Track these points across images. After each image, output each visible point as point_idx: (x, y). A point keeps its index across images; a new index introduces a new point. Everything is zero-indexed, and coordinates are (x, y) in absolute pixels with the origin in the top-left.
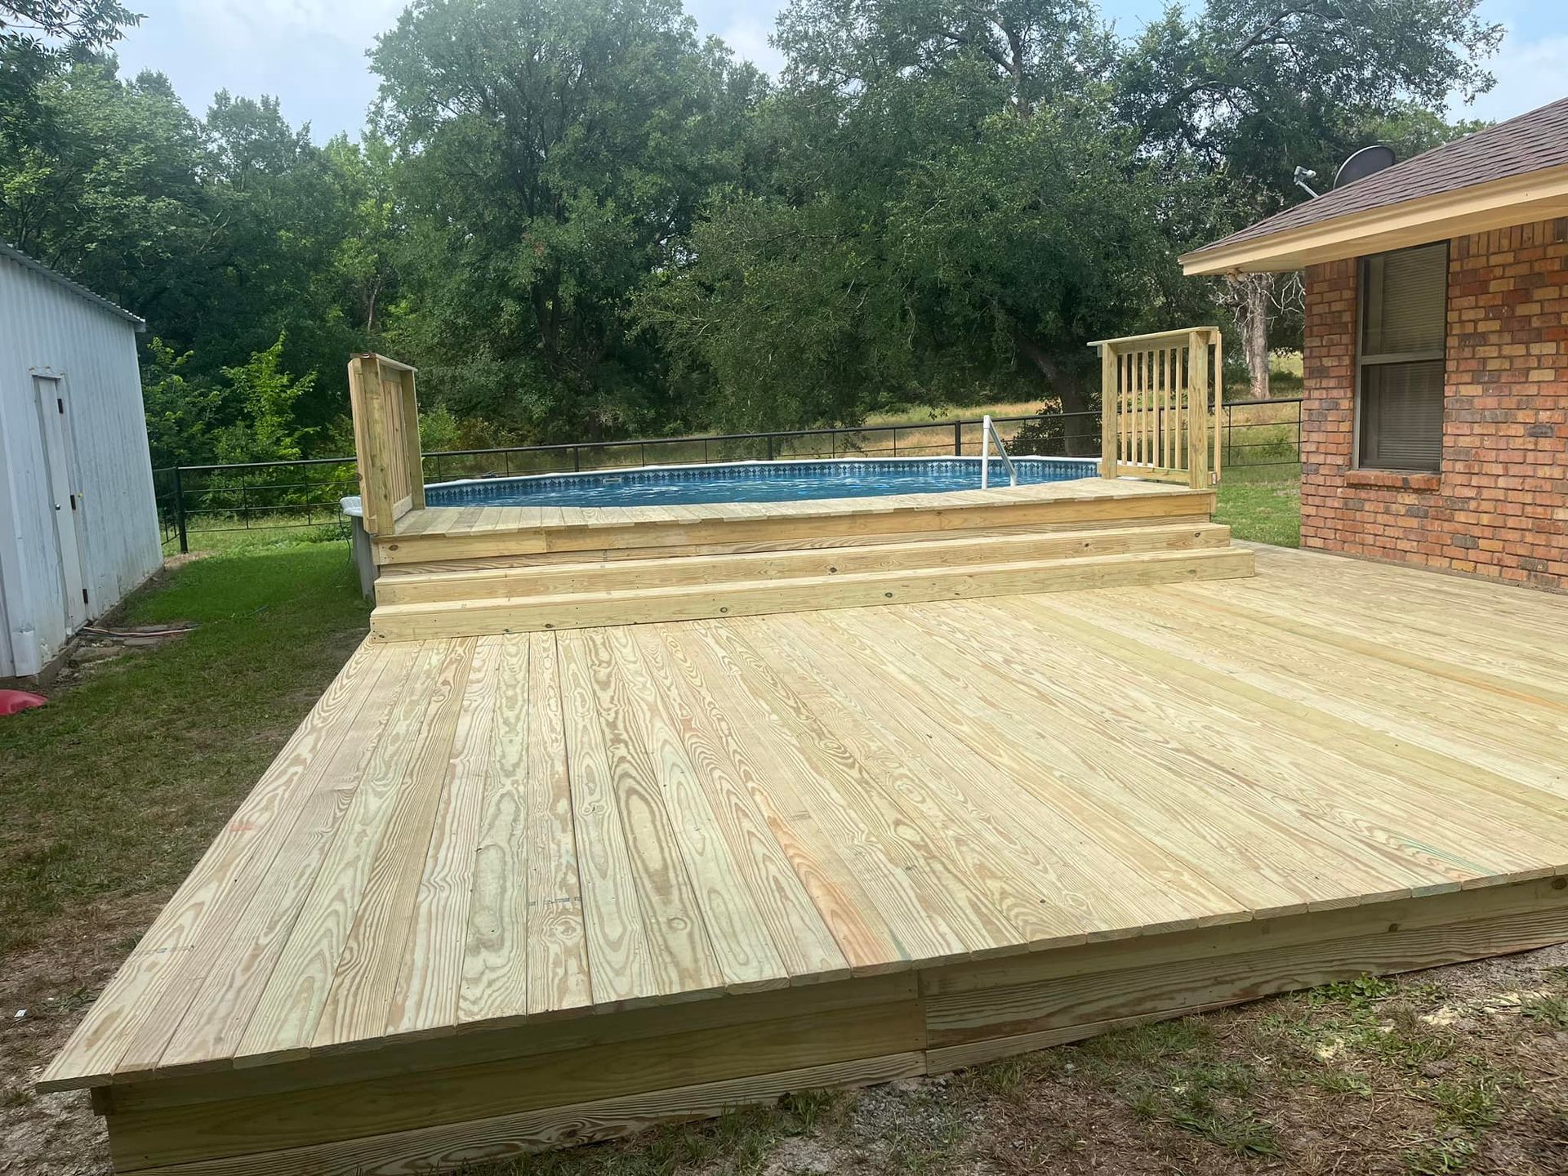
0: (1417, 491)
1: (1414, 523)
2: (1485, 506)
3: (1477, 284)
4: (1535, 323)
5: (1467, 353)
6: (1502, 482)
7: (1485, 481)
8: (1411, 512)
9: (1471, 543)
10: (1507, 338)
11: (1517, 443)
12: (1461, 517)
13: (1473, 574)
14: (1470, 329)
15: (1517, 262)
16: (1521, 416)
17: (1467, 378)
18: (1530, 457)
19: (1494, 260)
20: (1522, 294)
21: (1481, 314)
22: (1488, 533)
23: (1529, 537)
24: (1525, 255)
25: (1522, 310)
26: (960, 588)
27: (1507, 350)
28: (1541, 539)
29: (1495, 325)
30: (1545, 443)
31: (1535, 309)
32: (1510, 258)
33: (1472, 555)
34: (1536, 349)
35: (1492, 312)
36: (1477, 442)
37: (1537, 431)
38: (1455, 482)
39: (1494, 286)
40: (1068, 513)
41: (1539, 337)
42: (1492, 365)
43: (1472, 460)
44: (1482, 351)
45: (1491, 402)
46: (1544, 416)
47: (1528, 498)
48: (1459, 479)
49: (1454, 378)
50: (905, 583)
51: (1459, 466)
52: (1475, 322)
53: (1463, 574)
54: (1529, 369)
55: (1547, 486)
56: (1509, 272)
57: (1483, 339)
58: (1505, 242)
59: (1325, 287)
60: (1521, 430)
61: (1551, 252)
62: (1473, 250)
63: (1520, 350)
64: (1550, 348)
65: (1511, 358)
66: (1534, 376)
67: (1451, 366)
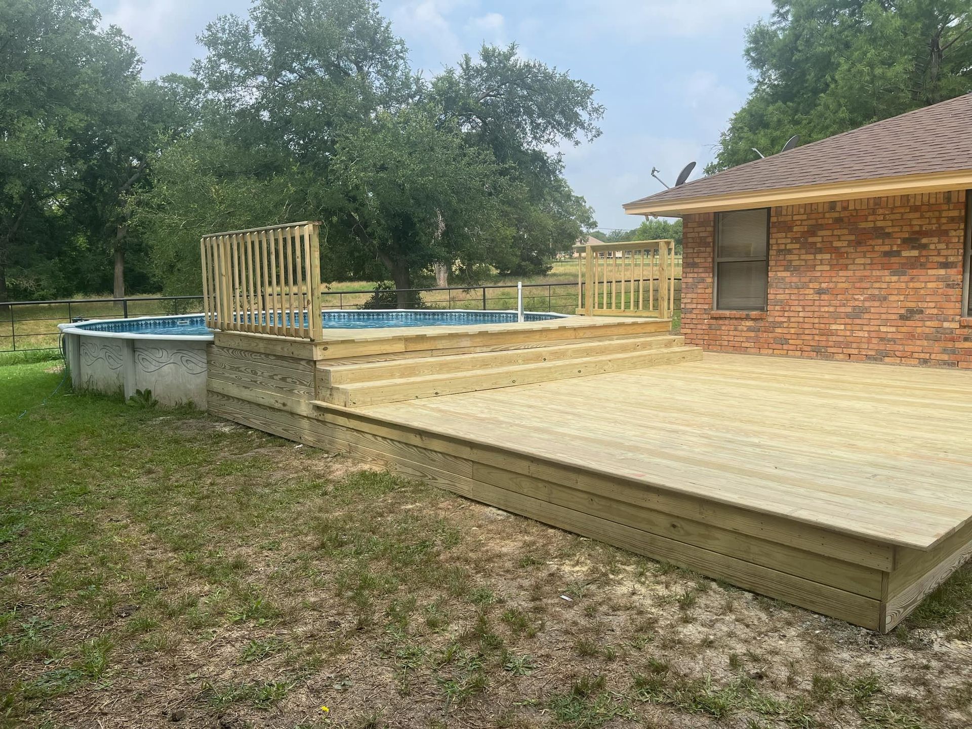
0: (753, 319)
1: (752, 334)
2: (792, 325)
3: (787, 227)
4: (819, 245)
5: (781, 257)
6: (801, 314)
7: (792, 314)
8: (750, 329)
9: (786, 341)
10: (803, 251)
11: (810, 297)
12: (779, 330)
13: (787, 355)
14: (783, 247)
15: (808, 219)
16: (811, 285)
17: (781, 268)
18: (817, 303)
19: (795, 218)
20: (812, 232)
21: (789, 241)
22: (794, 337)
23: (817, 338)
24: (813, 216)
25: (811, 240)
26: (606, 367)
27: (803, 257)
28: (824, 338)
29: (797, 246)
30: (824, 297)
31: (819, 239)
32: (805, 217)
33: (785, 347)
34: (819, 257)
35: (795, 240)
36: (787, 297)
37: (820, 292)
38: (774, 314)
39: (795, 229)
40: (621, 330)
41: (820, 251)
42: (794, 263)
43: (785, 306)
44: (789, 257)
45: (795, 279)
46: (824, 285)
47: (816, 321)
48: (777, 314)
49: (774, 269)
50: (586, 365)
51: (777, 308)
52: (786, 244)
53: (781, 356)
54: (815, 265)
55: (827, 315)
56: (804, 223)
57: (790, 252)
58: (802, 211)
59: (695, 225)
60: (812, 291)
61: (827, 215)
62: (784, 212)
63: (812, 257)
64: (828, 256)
65: (806, 260)
66: (818, 268)
67: (772, 263)
